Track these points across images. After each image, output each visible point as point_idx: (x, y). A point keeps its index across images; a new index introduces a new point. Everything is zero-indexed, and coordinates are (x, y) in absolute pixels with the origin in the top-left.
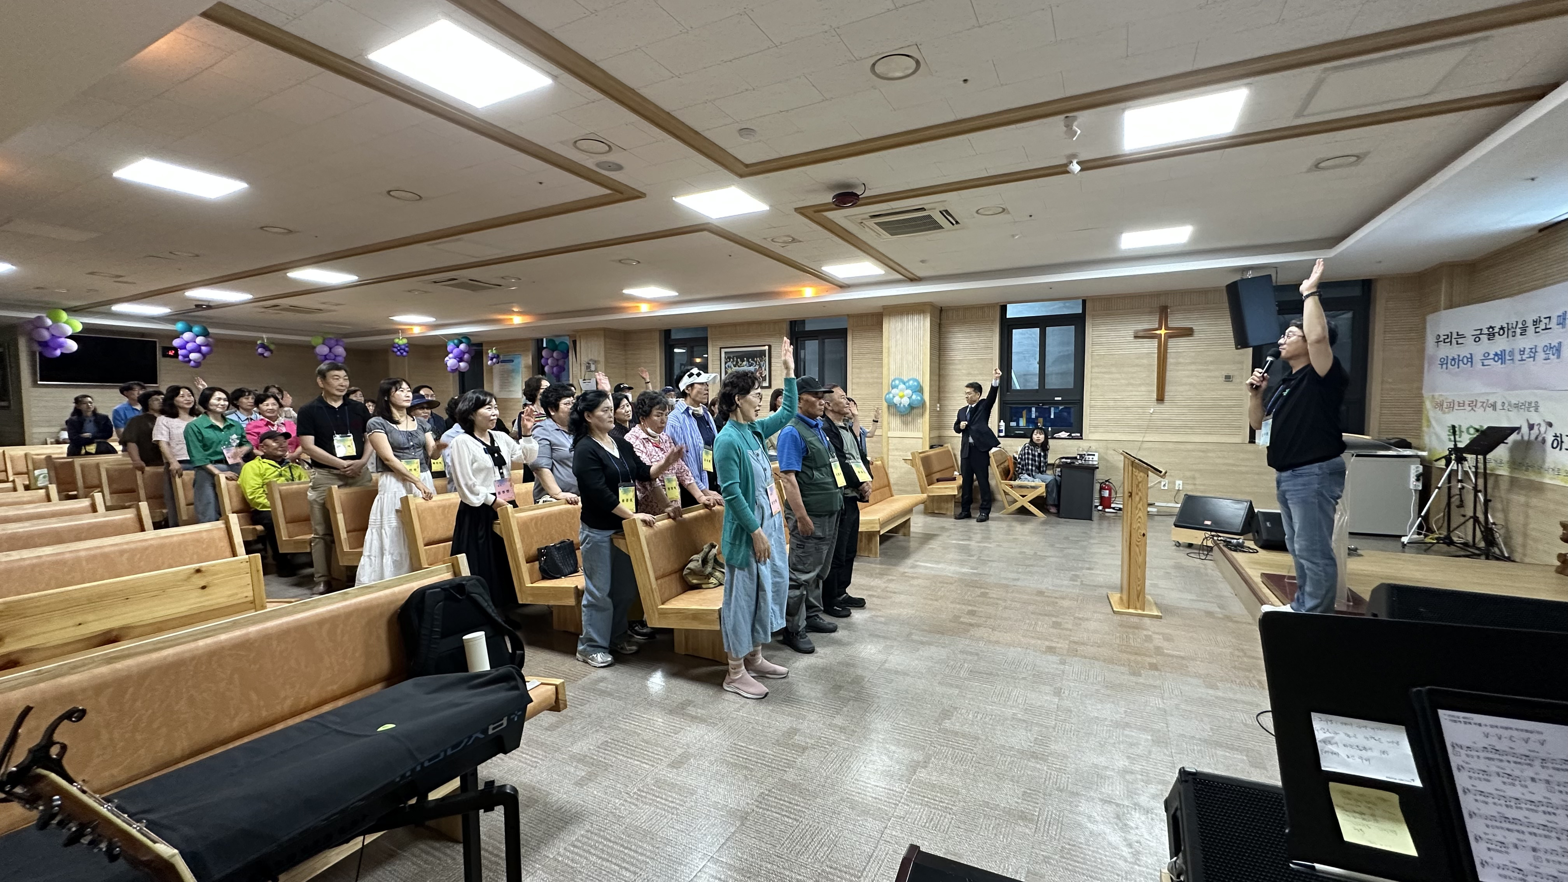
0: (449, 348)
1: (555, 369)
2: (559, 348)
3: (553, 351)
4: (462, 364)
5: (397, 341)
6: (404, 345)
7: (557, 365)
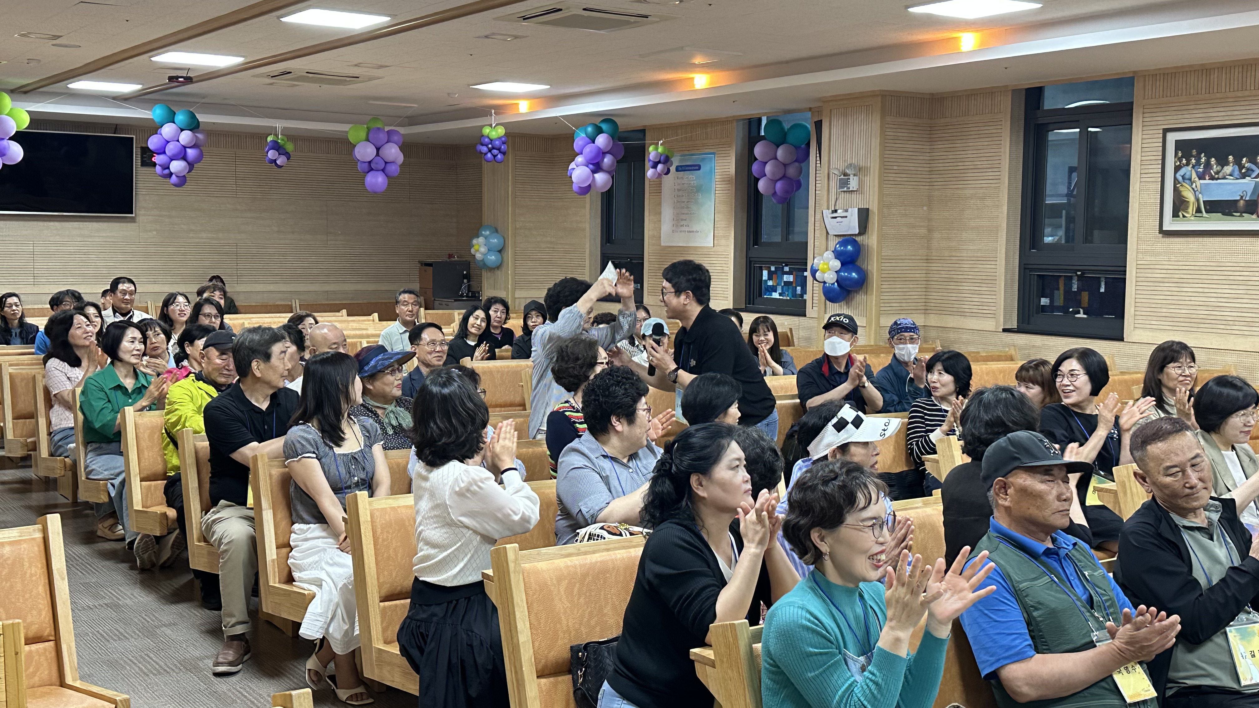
0: (578, 144)
1: (779, 185)
2: (790, 138)
3: (778, 147)
4: (600, 177)
5: (486, 131)
6: (500, 138)
7: (784, 177)
